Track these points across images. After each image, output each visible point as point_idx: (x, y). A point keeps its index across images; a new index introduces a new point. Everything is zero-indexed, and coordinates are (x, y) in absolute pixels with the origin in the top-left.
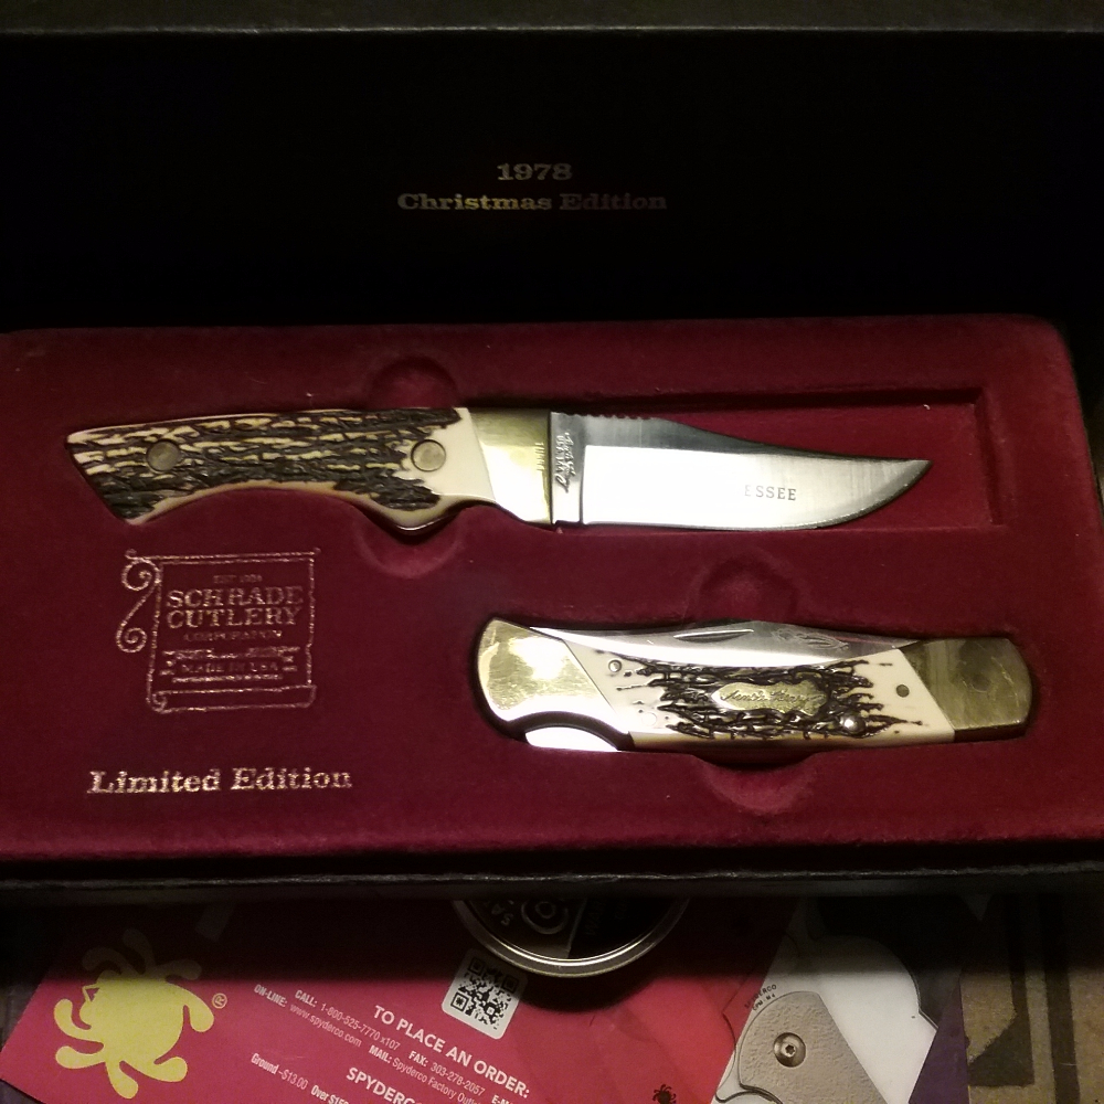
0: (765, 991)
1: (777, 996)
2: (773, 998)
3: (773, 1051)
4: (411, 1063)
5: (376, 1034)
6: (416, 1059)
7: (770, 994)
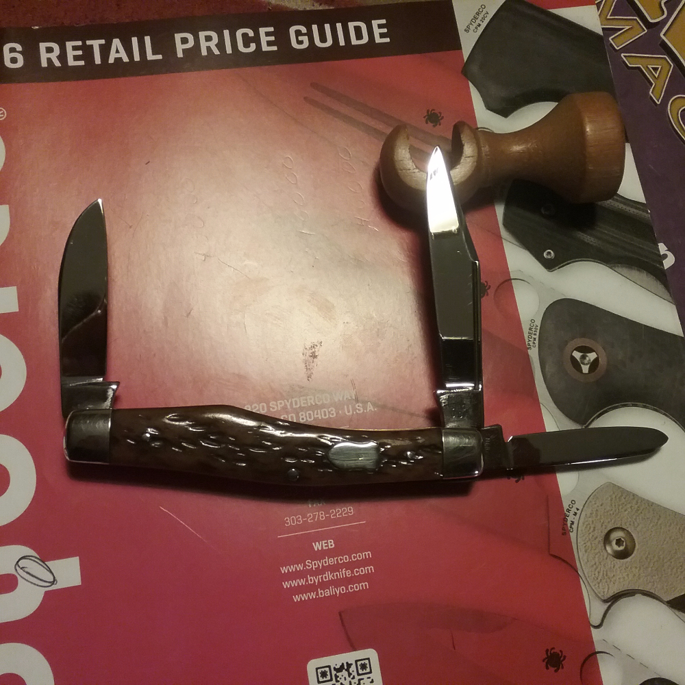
0: (568, 511)
1: (580, 508)
2: (579, 512)
3: (608, 554)
7: (574, 510)
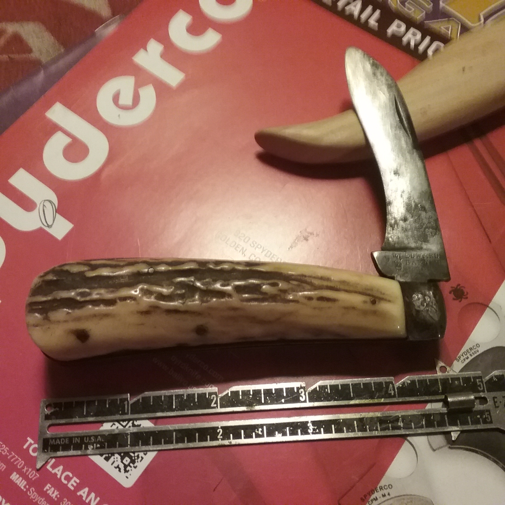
0: (381, 488)
1: (392, 496)
2: (388, 497)
4: (44, 495)
5: (20, 463)
6: (50, 492)
7: (385, 492)
